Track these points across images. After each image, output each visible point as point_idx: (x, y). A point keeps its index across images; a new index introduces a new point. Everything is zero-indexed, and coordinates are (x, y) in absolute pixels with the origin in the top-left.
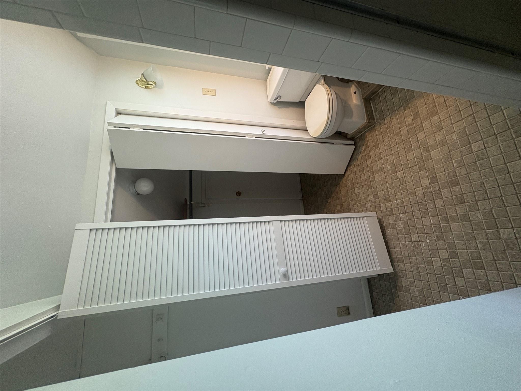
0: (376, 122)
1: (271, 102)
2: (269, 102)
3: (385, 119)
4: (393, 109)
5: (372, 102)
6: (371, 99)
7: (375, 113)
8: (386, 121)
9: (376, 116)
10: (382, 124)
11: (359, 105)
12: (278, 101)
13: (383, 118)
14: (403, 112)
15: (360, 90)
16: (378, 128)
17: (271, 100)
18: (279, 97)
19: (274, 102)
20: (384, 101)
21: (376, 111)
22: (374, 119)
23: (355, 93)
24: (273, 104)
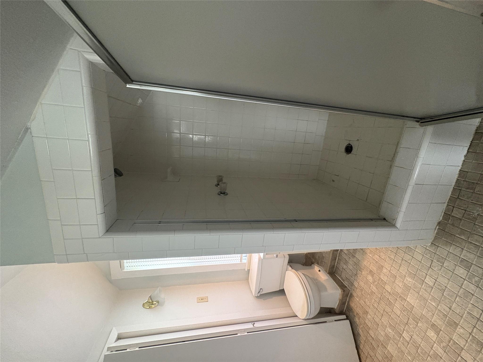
0: (349, 289)
1: (256, 297)
2: (254, 296)
3: (354, 284)
4: (353, 274)
5: (337, 274)
6: (334, 272)
7: (344, 282)
8: (356, 286)
9: (346, 284)
10: (355, 289)
11: (327, 279)
12: (261, 294)
13: (352, 284)
14: (362, 274)
15: (322, 268)
16: (355, 294)
17: (255, 294)
18: (261, 289)
19: (259, 295)
20: (343, 270)
21: (344, 281)
22: (346, 287)
23: (319, 271)
24: (257, 297)
